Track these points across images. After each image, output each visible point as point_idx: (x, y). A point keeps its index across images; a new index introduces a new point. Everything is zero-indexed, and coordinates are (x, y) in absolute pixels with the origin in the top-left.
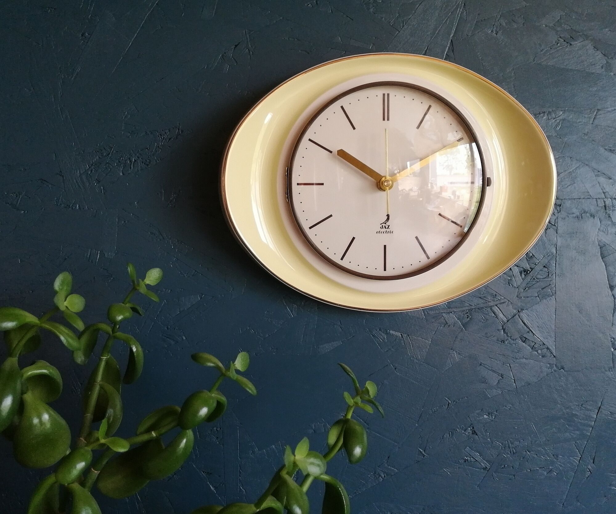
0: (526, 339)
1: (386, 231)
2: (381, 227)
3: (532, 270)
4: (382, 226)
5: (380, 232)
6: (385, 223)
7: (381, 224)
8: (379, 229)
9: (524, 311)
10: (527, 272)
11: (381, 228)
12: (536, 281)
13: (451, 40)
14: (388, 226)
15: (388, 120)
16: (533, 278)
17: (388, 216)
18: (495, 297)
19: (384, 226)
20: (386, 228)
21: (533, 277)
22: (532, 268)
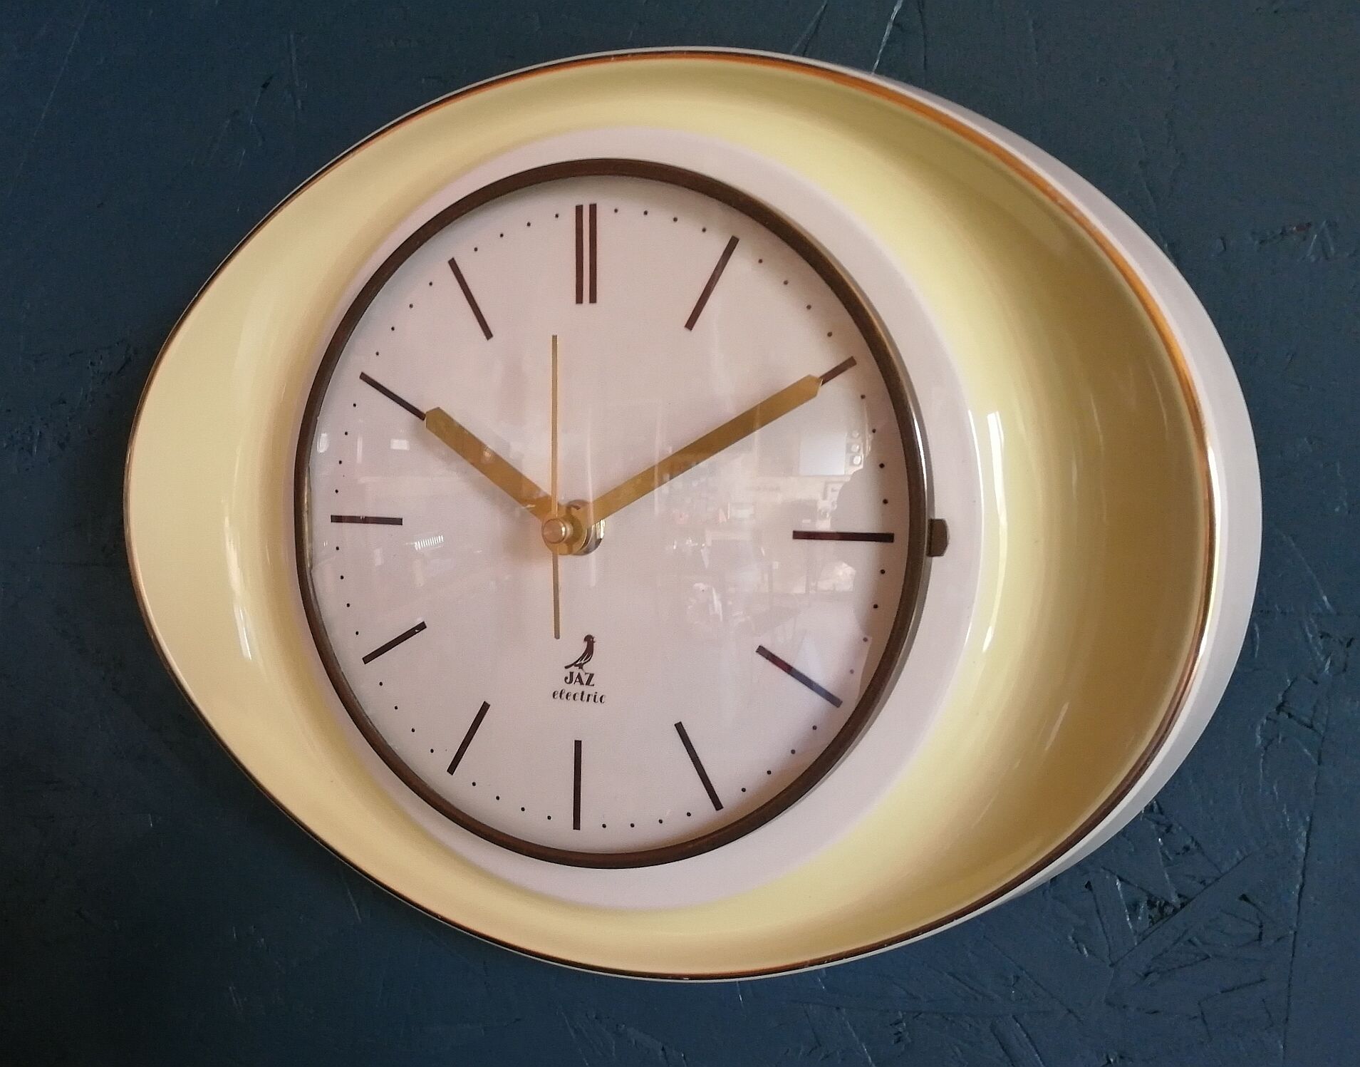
1: (583, 693)
2: (566, 678)
3: (1183, 905)
4: (572, 674)
5: (564, 696)
6: (581, 666)
7: (566, 667)
8: (561, 685)
10: (1161, 909)
11: (568, 681)
12: (1198, 954)
14: (588, 676)
15: (593, 299)
16: (1185, 940)
17: (589, 640)
19: (575, 676)
20: (582, 683)
22: (1185, 897)
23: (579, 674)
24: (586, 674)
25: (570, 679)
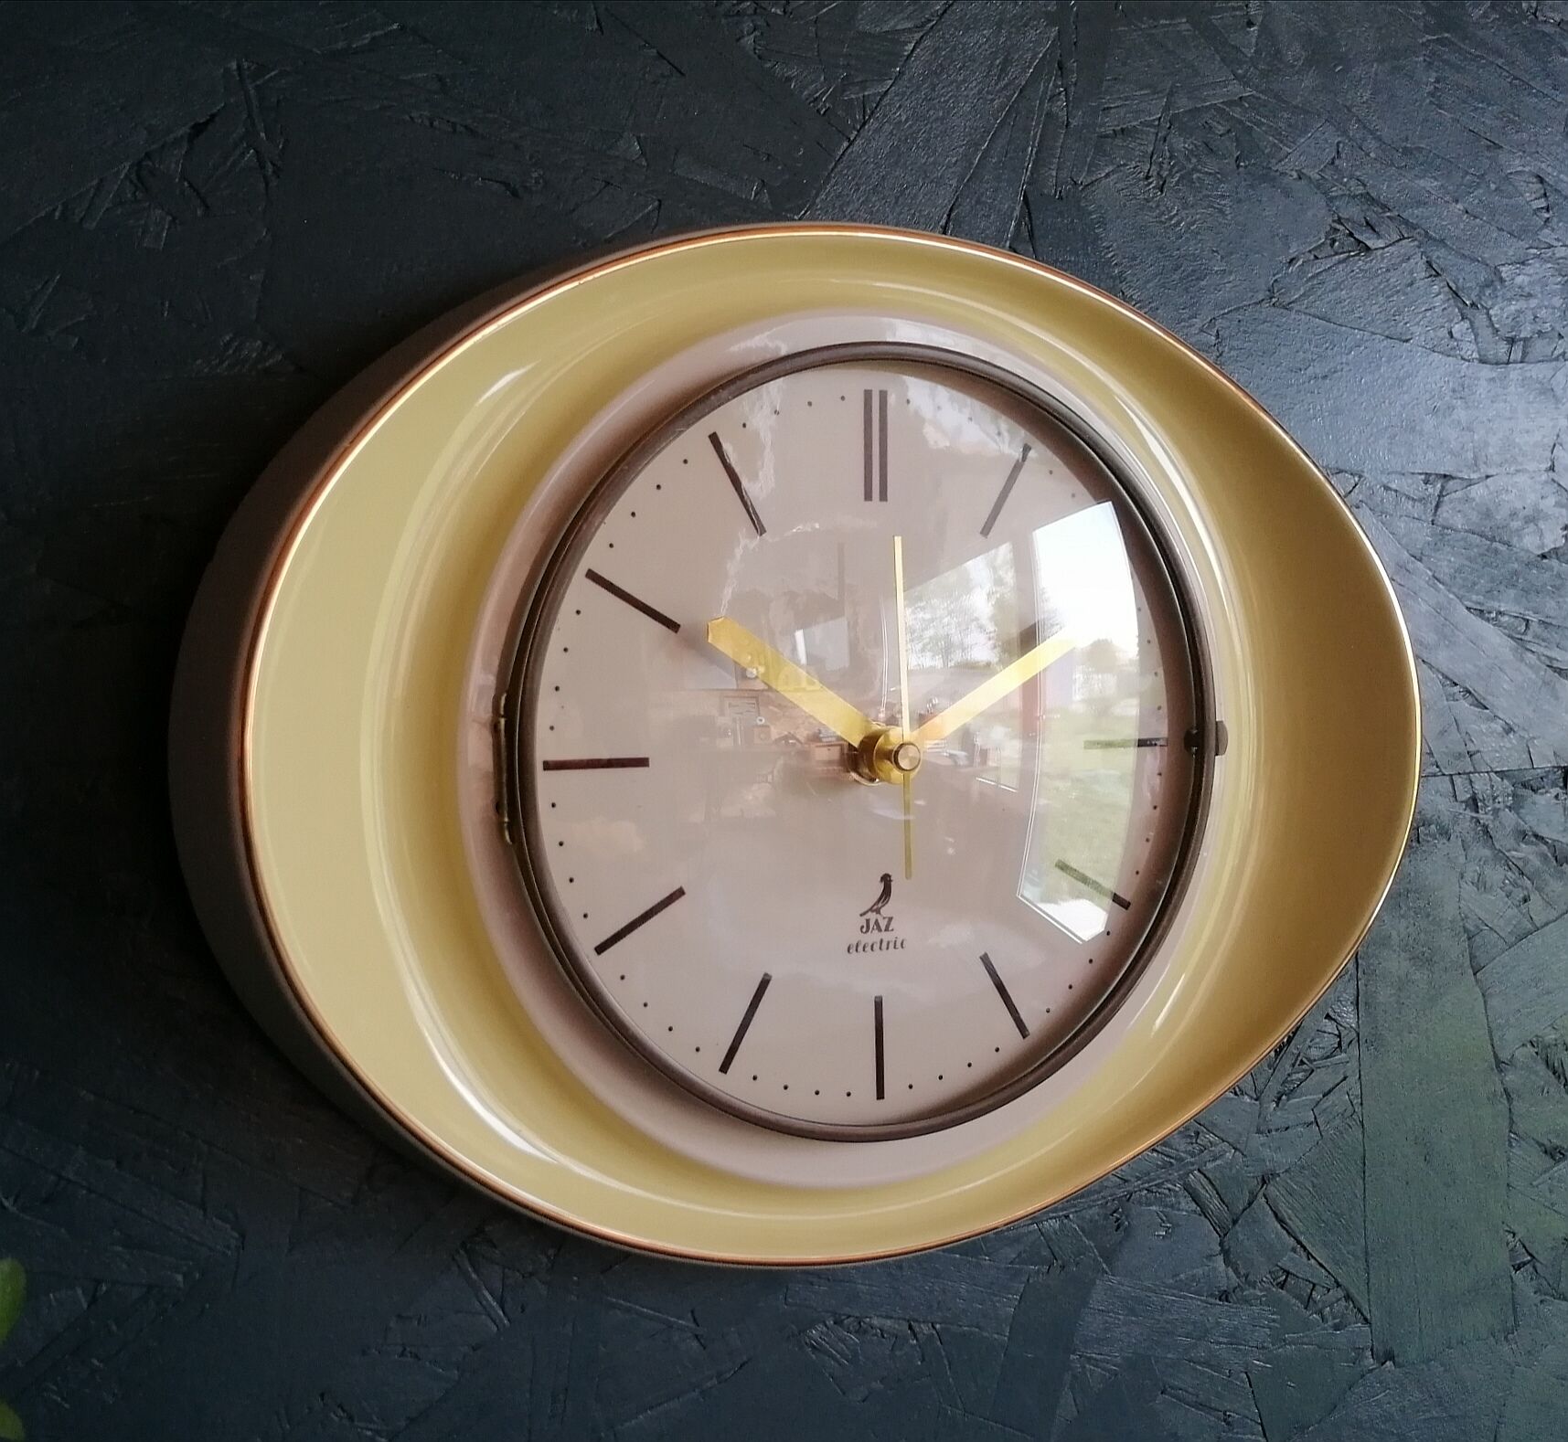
0: (1288, 1273)
1: (881, 941)
2: (862, 927)
4: (868, 921)
5: (860, 948)
6: (878, 911)
7: (861, 915)
8: (856, 936)
9: (1278, 1179)
11: (864, 930)
12: (1304, 1071)
13: (1025, 196)
14: (887, 920)
15: (883, 497)
16: (1298, 1062)
17: (886, 880)
18: (1194, 1141)
19: (872, 923)
20: (880, 930)
21: (1299, 1055)
23: (877, 920)
24: (884, 918)
25: (866, 928)
